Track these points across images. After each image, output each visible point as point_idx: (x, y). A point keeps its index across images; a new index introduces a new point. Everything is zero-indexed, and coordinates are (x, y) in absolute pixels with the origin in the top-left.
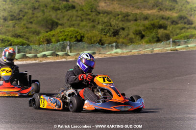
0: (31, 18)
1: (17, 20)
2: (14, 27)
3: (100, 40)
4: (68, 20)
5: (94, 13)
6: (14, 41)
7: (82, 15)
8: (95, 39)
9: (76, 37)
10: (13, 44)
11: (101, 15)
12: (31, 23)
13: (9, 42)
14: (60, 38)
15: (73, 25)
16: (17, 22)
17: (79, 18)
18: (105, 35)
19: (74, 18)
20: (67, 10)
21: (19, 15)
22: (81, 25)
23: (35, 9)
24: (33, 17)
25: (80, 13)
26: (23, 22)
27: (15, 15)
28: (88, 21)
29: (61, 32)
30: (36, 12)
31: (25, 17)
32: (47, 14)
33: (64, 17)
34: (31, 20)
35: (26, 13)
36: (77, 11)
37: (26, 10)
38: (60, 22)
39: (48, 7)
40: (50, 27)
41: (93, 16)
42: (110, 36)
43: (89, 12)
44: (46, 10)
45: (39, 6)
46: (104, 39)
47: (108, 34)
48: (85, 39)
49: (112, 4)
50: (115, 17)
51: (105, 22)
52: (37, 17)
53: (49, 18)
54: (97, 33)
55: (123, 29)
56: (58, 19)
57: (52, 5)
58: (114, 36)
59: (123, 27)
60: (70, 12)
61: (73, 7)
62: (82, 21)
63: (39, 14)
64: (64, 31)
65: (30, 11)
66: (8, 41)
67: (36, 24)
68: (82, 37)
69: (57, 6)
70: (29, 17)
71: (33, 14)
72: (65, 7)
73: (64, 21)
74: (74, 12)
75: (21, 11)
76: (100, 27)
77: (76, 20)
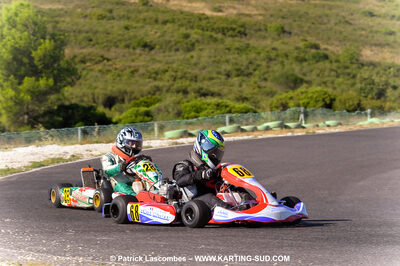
0: (265, 73)
1: (244, 75)
2: (240, 86)
3: (359, 105)
4: (318, 75)
5: (354, 66)
6: (234, 107)
7: (339, 68)
8: (351, 103)
9: (324, 100)
10: (233, 110)
11: (366, 68)
12: (265, 79)
13: (228, 109)
14: (301, 102)
15: (325, 83)
16: (245, 78)
17: (333, 73)
18: (366, 97)
19: (326, 73)
20: (317, 62)
21: (248, 68)
22: (336, 82)
23: (270, 59)
24: (268, 72)
25: (335, 65)
26: (253, 79)
27: (243, 68)
28: (347, 77)
29: (302, 93)
30: (272, 64)
31: (257, 72)
32: (287, 67)
33: (311, 71)
34: (266, 76)
35: (258, 65)
36: (331, 62)
37: (258, 62)
38: (306, 78)
39: (290, 58)
40: (292, 85)
41: (353, 69)
42: (373, 98)
43: (348, 64)
44: (286, 62)
45: (277, 56)
46: (364, 102)
47: (370, 96)
48: (337, 104)
49: (382, 52)
50: (385, 70)
51: (365, 79)
52: (273, 71)
53: (291, 72)
54: (355, 94)
55: (395, 88)
56: (304, 75)
57: (295, 54)
58: (379, 98)
59: (396, 84)
60: (322, 65)
61: (326, 57)
62: (338, 76)
63: (276, 68)
64: (306, 92)
65: (264, 63)
66: (227, 106)
67: (272, 81)
68: (333, 100)
69: (302, 55)
70: (262, 71)
71: (268, 67)
72: (314, 57)
73: (312, 77)
74: (326, 64)
75: (251, 63)
76: (359, 86)
77: (329, 76)
